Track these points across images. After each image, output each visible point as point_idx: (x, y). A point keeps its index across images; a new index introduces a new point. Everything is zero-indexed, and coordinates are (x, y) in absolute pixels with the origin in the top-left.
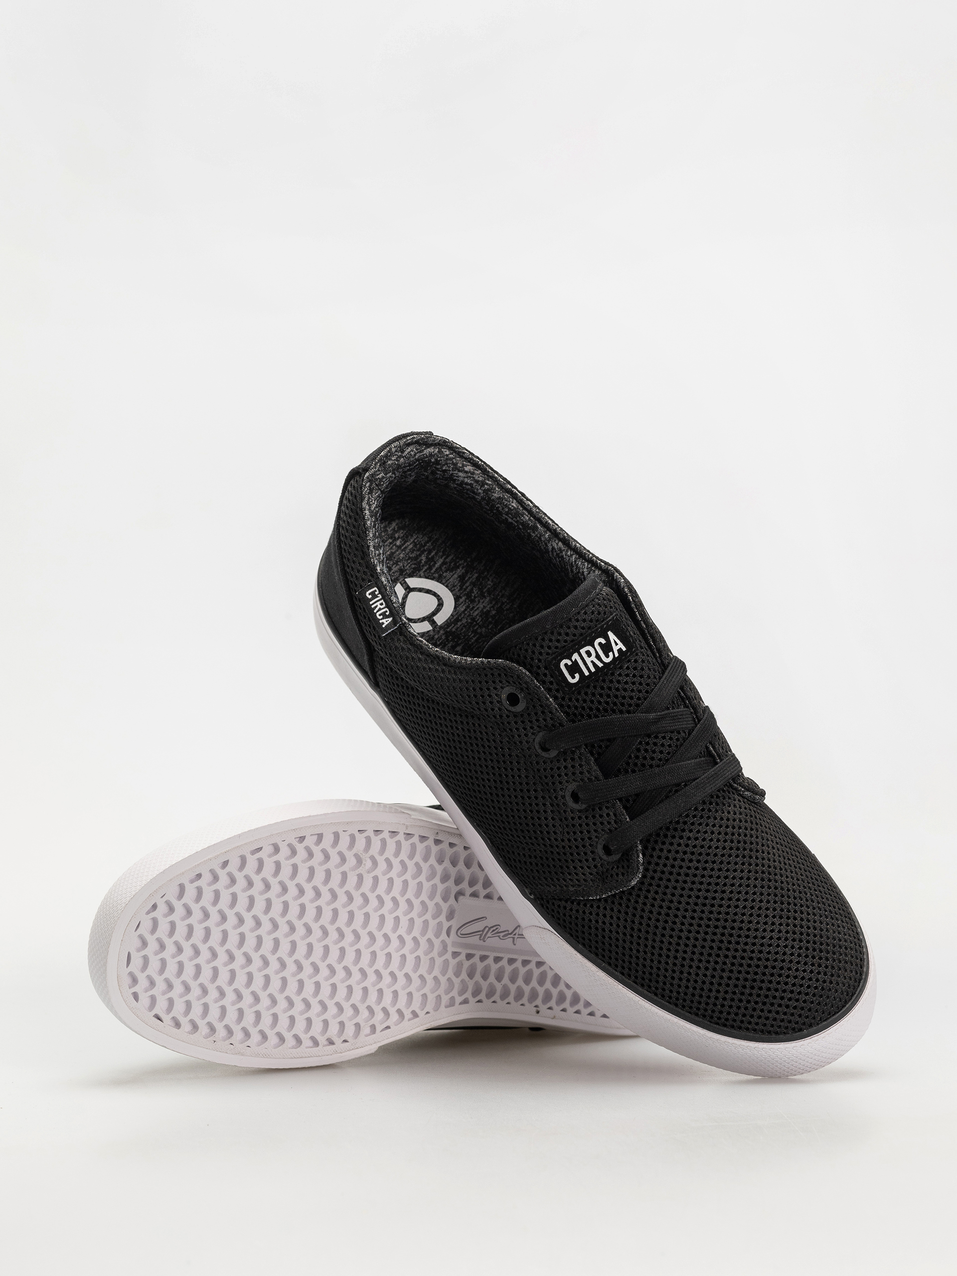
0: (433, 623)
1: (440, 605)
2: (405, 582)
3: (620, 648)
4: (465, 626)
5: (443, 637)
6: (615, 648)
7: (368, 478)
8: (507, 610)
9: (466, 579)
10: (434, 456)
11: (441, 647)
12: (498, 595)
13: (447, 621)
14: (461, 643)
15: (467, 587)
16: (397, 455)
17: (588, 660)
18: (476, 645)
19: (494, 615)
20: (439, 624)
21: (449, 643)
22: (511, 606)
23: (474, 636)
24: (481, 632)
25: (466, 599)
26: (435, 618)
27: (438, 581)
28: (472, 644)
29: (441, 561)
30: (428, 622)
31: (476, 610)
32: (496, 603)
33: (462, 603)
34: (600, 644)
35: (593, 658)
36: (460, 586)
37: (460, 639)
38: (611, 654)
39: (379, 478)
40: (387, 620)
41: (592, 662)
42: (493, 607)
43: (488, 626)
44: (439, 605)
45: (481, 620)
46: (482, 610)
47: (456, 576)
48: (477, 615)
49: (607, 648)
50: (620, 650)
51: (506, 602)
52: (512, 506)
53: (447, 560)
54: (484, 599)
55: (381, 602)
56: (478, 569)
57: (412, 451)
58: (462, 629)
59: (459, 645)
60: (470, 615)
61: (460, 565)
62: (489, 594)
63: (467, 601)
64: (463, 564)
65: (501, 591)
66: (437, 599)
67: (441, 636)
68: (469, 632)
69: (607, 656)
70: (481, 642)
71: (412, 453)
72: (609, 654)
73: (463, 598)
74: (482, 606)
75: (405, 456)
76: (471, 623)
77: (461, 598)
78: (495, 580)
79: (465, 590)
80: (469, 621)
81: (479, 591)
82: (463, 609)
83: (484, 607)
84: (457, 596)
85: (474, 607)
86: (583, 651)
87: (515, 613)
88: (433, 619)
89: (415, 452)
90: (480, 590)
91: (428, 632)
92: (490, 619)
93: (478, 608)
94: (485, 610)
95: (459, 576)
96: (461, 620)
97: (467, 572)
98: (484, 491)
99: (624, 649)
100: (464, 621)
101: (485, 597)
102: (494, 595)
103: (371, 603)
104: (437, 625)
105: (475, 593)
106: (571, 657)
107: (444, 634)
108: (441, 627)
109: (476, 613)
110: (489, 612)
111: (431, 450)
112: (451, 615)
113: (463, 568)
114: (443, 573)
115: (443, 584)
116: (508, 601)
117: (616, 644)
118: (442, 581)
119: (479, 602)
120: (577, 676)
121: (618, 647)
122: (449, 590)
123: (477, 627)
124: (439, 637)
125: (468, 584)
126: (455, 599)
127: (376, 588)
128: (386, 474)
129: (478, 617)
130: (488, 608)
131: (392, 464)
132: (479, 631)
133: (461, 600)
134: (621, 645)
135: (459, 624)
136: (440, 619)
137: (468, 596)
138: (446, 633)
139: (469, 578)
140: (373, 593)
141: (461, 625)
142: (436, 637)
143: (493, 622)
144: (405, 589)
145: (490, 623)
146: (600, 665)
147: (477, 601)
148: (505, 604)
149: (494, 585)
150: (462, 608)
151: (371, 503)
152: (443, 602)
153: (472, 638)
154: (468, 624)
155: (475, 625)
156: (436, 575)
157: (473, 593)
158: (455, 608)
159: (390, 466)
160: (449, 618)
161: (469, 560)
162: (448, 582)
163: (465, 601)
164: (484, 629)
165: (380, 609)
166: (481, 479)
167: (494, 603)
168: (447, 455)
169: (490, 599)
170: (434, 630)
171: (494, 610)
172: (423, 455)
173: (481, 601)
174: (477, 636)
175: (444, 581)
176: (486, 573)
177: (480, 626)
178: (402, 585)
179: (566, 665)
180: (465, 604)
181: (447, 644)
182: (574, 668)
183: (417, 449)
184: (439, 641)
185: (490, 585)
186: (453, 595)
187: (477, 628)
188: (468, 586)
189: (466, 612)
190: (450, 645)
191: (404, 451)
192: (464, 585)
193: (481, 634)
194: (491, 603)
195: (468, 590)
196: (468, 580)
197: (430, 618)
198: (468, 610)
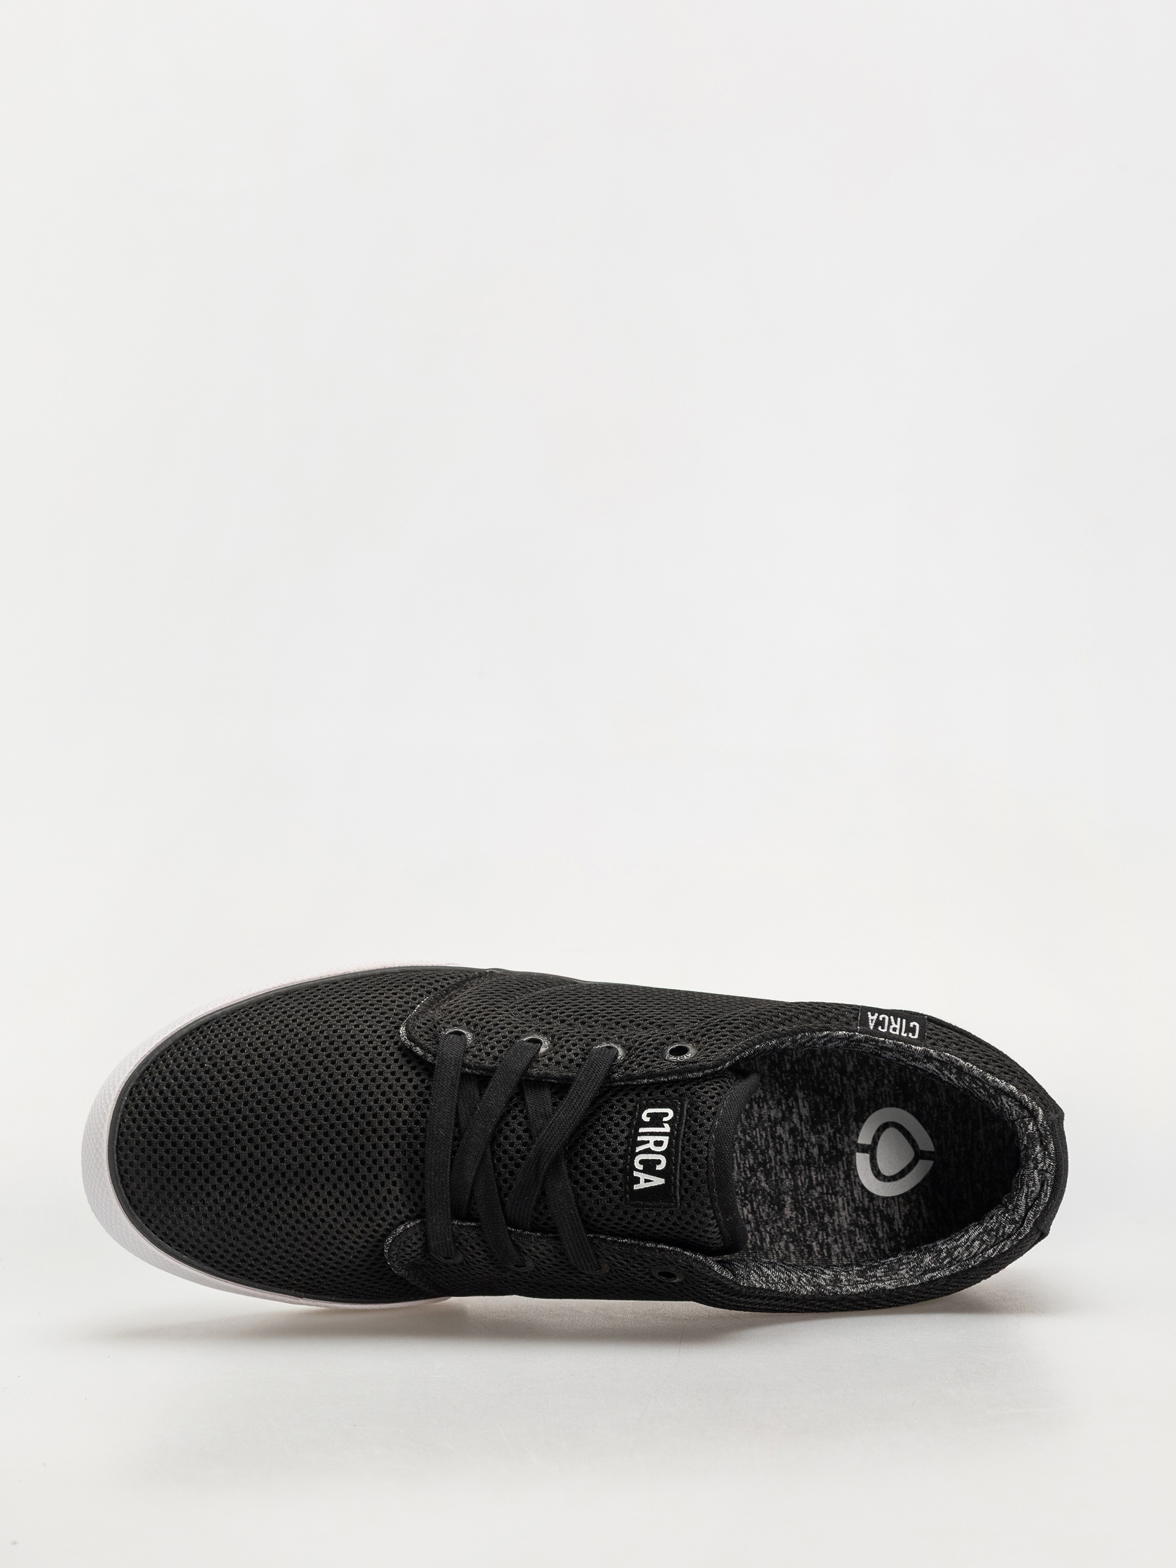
0: (864, 1149)
1: (878, 1174)
2: (930, 1159)
3: (639, 1183)
4: (835, 1178)
5: (840, 1146)
6: (643, 1177)
7: (1037, 1110)
8: (817, 1234)
9: (885, 1224)
10: (1013, 1210)
11: (832, 1134)
12: (841, 1238)
13: (855, 1166)
14: (819, 1160)
15: (875, 1217)
16: (1041, 1162)
17: (652, 1139)
18: (806, 1173)
19: (822, 1218)
20: (857, 1153)
21: (829, 1146)
22: (818, 1241)
23: (817, 1179)
24: (815, 1190)
25: (864, 1205)
26: (868, 1156)
27: (906, 1194)
28: (809, 1170)
29: (925, 1215)
30: (868, 1145)
31: (843, 1204)
32: (834, 1230)
33: (863, 1198)
34: (659, 1162)
35: (651, 1146)
36: (883, 1211)
37: (826, 1161)
38: (641, 1167)
39: (1029, 1124)
40: (874, 1022)
41: (648, 1142)
42: (833, 1224)
43: (816, 1203)
44: (879, 1172)
45: (827, 1201)
46: (838, 1211)
47: (897, 1216)
48: (837, 1202)
49: (649, 1167)
50: (637, 1181)
51: (827, 1239)
52: (903, 1269)
53: (920, 1222)
54: (849, 1222)
55: (898, 1031)
56: (886, 1241)
57: (1034, 1185)
58: (834, 1173)
59: (819, 1156)
60: (843, 1194)
61: (905, 1229)
62: (850, 1232)
63: (861, 1205)
64: (903, 1233)
65: (842, 1243)
66: (887, 1177)
67: (843, 1145)
68: (825, 1177)
69: (641, 1162)
70: (805, 1180)
71: (1031, 1183)
72: (642, 1166)
73: (866, 1203)
74: (842, 1214)
75: (1033, 1172)
76: (833, 1188)
77: (869, 1202)
78: (860, 1247)
79: (875, 1213)
80: (838, 1189)
81: (861, 1225)
82: (855, 1192)
83: (840, 1216)
84: (874, 1200)
85: (849, 1205)
86: (666, 1140)
87: (807, 1238)
88: (867, 1153)
89: (1030, 1187)
90: (861, 1227)
91: (858, 1135)
92: (821, 1210)
93: (844, 1209)
94: (836, 1213)
95: (893, 1219)
96: (845, 1180)
97: (892, 1229)
98: (941, 1251)
99: (636, 1187)
100: (842, 1183)
101: (851, 1225)
102: (844, 1234)
103: (904, 1021)
104: (858, 1151)
105: (863, 1220)
106: (669, 1124)
107: (843, 1149)
108: (853, 1154)
109: (840, 1203)
110: (831, 1215)
111: (1022, 1210)
112: (858, 1176)
113: (900, 1230)
114: (911, 1206)
115: (898, 1197)
116: (826, 1241)
117: (646, 1181)
118: (903, 1198)
119: (850, 1215)
120: (646, 1119)
121: (642, 1181)
122: (887, 1198)
123: (825, 1191)
124: (844, 1141)
125: (878, 1221)
126: (873, 1194)
127: (916, 1037)
128: (1028, 1136)
129: (834, 1200)
130: (836, 1217)
131: (1035, 1151)
132: (819, 1189)
133: (866, 1200)
134: (642, 1185)
135: (843, 1176)
136: (862, 1161)
137: (866, 1211)
138: (842, 1153)
139: (883, 1227)
140: (913, 1030)
141: (839, 1175)
142: (846, 1139)
143: (817, 1211)
144: (922, 1152)
145: (818, 1207)
146: (638, 1149)
147: (853, 1214)
148: (825, 1237)
149: (855, 1243)
150: (857, 1193)
151: (1010, 1099)
152: (879, 1179)
153: (817, 1174)
154: (835, 1184)
155: (828, 1190)
156: (914, 1197)
157: (865, 1218)
158: (863, 1187)
159: (1034, 1147)
160: (856, 1170)
161: (903, 1241)
162: (897, 1203)
163: (862, 1203)
164: (816, 1195)
165: (890, 1023)
166: (956, 1253)
167: (837, 1228)
168: (1004, 1227)
169: (843, 1227)
170: (855, 1143)
171: (829, 1222)
172: (1022, 1197)
173: (849, 1219)
174: (814, 1182)
175: (901, 1200)
176: (874, 1245)
177: (822, 1193)
178: (930, 1152)
179: (666, 1115)
180: (859, 1200)
181: (829, 1143)
182: (656, 1120)
183: (1032, 1192)
184: (839, 1138)
185: (859, 1239)
186: (878, 1196)
187: (822, 1189)
188: (876, 1219)
189: (849, 1193)
190: (827, 1145)
191: (1039, 1175)
192: (881, 1216)
193: (814, 1188)
194: (838, 1225)
195: (872, 1215)
196: (882, 1224)
197: (871, 1150)
198: (850, 1198)
